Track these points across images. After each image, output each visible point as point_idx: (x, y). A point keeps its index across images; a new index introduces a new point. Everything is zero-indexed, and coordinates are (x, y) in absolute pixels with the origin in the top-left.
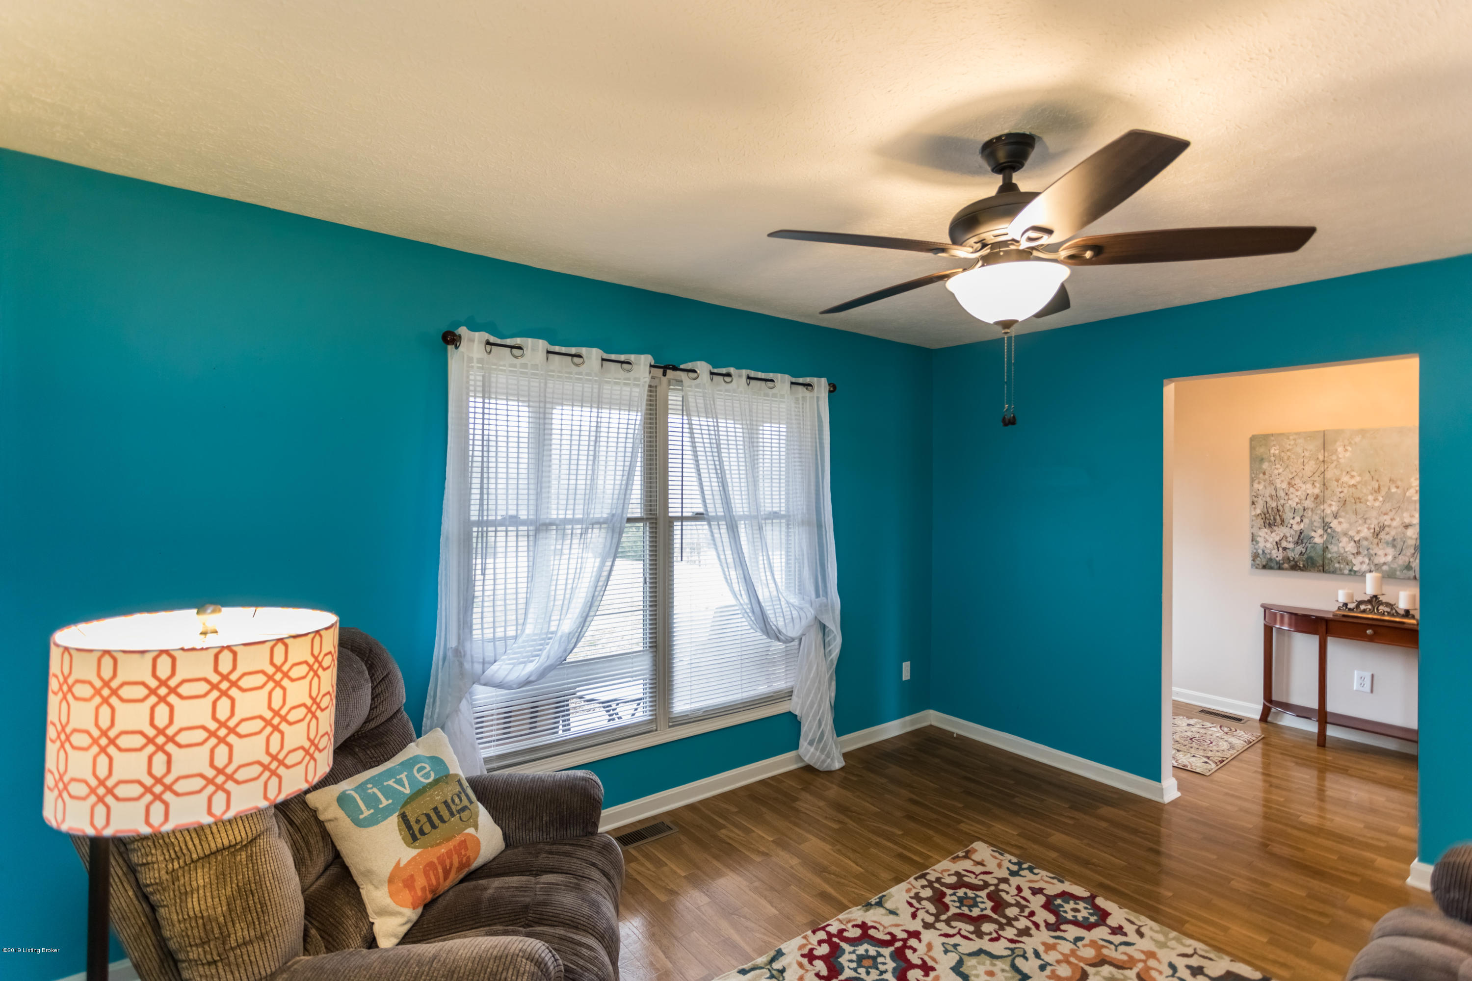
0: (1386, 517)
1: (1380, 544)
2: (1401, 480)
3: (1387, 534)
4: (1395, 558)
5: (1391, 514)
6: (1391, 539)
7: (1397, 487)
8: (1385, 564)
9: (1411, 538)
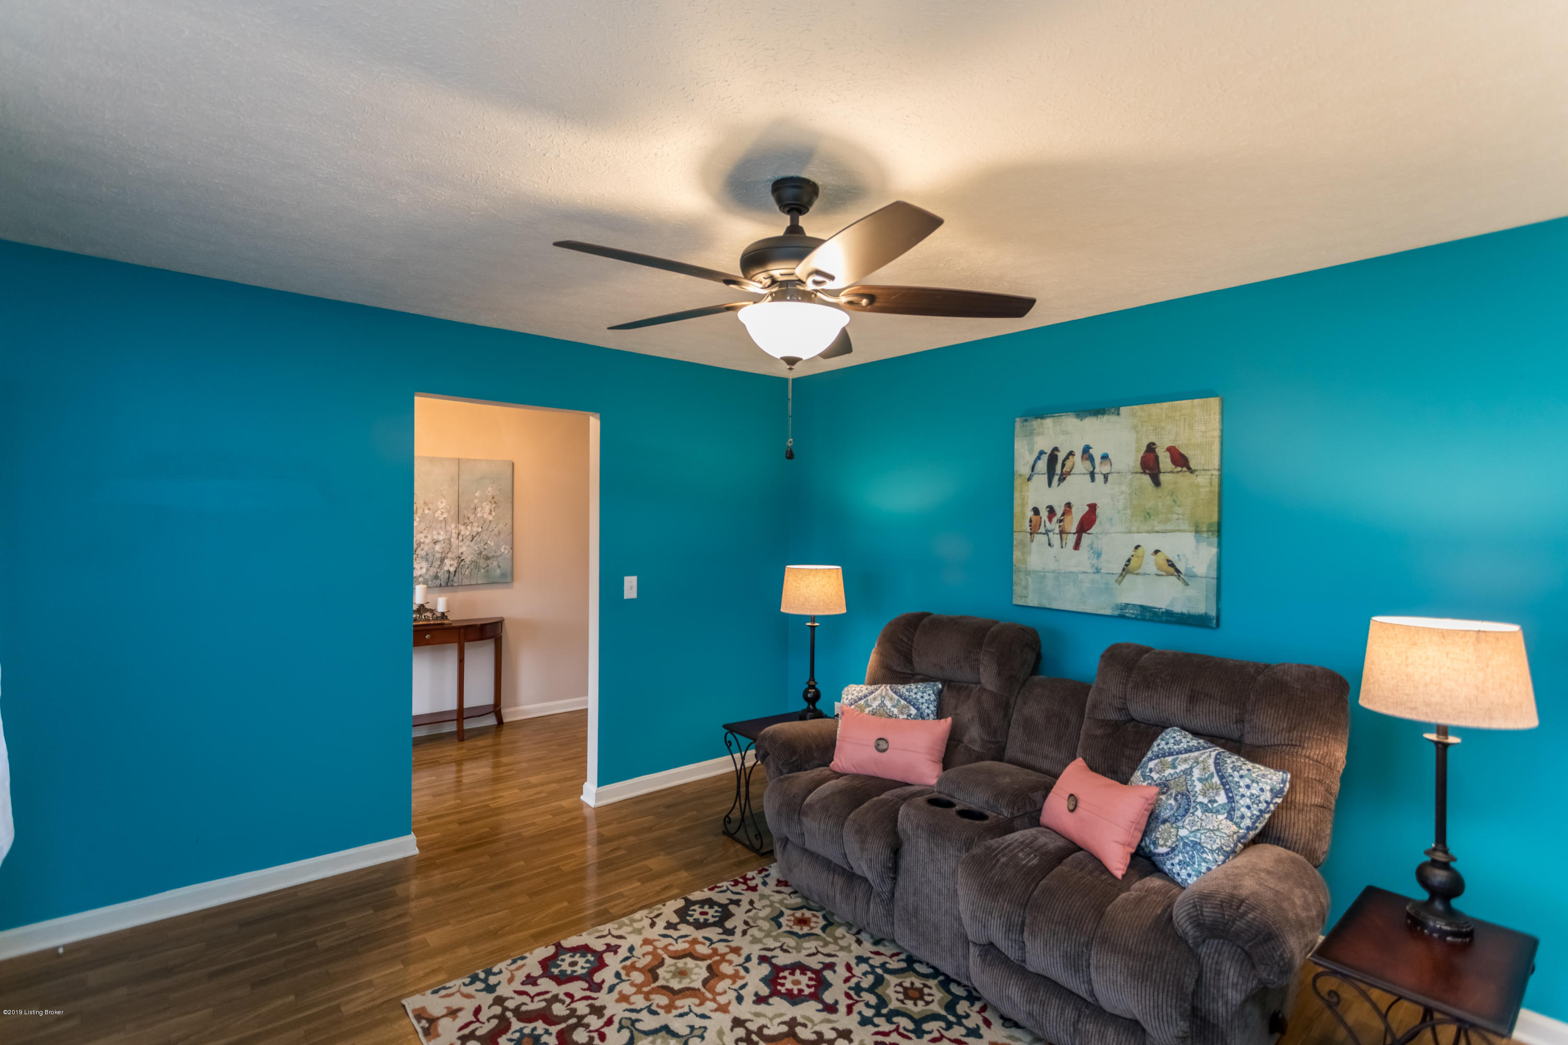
0: (421, 535)
1: (417, 559)
2: (432, 503)
3: (422, 550)
4: (428, 570)
5: (425, 532)
6: (425, 553)
7: (429, 509)
8: (421, 576)
9: (438, 552)
